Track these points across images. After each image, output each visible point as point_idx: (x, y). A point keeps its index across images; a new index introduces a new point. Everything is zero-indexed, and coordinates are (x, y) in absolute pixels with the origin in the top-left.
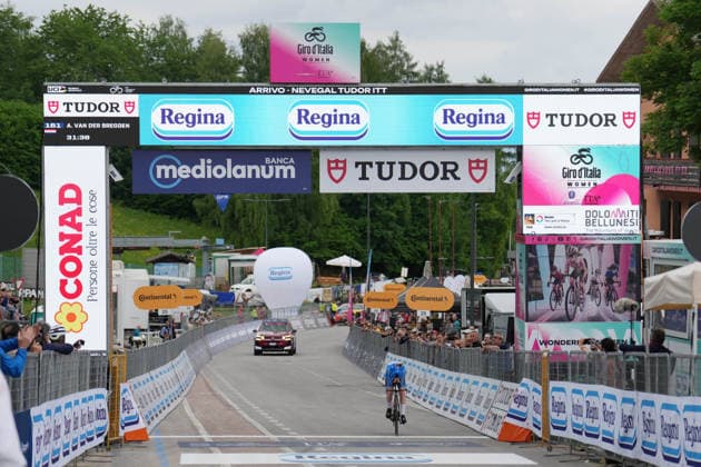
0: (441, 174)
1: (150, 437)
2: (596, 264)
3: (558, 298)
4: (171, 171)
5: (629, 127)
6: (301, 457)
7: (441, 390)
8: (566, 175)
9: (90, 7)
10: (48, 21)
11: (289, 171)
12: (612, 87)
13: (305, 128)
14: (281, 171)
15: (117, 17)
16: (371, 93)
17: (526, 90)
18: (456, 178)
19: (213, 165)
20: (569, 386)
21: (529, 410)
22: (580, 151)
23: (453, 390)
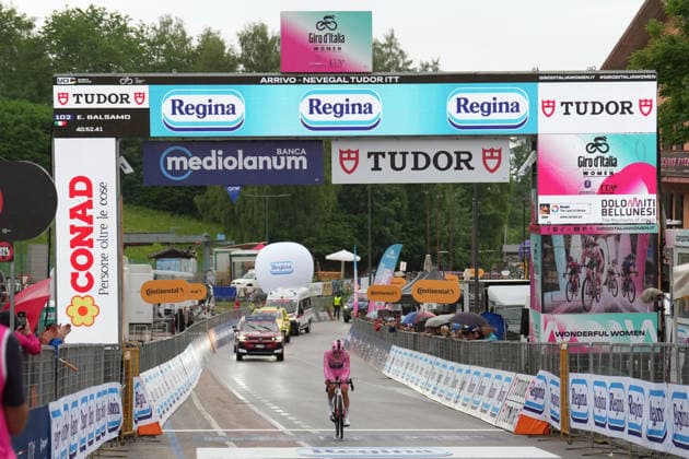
0: (454, 164)
1: (163, 431)
2: (613, 254)
3: (574, 289)
4: (181, 163)
5: (646, 115)
6: (318, 452)
7: (450, 383)
8: (582, 163)
9: (91, 7)
10: (51, 21)
11: (301, 162)
12: (629, 75)
13: (317, 118)
14: (293, 162)
15: (117, 17)
16: (384, 83)
17: (541, 78)
18: (470, 168)
19: (224, 157)
20: (590, 377)
21: (546, 402)
22: (596, 139)
23: (464, 383)
